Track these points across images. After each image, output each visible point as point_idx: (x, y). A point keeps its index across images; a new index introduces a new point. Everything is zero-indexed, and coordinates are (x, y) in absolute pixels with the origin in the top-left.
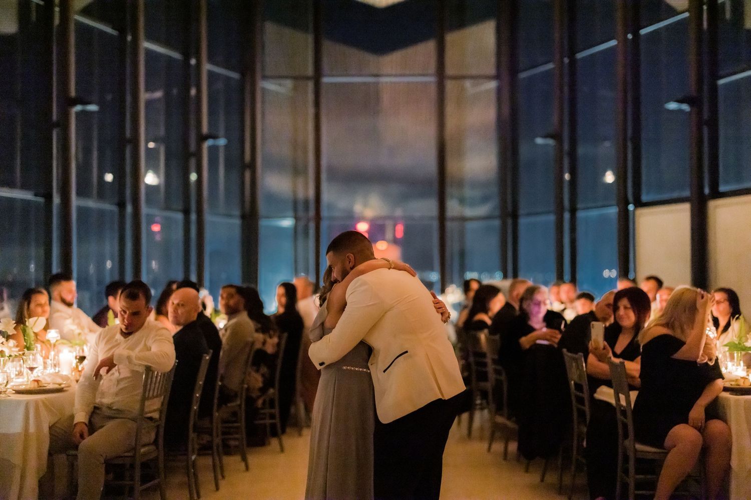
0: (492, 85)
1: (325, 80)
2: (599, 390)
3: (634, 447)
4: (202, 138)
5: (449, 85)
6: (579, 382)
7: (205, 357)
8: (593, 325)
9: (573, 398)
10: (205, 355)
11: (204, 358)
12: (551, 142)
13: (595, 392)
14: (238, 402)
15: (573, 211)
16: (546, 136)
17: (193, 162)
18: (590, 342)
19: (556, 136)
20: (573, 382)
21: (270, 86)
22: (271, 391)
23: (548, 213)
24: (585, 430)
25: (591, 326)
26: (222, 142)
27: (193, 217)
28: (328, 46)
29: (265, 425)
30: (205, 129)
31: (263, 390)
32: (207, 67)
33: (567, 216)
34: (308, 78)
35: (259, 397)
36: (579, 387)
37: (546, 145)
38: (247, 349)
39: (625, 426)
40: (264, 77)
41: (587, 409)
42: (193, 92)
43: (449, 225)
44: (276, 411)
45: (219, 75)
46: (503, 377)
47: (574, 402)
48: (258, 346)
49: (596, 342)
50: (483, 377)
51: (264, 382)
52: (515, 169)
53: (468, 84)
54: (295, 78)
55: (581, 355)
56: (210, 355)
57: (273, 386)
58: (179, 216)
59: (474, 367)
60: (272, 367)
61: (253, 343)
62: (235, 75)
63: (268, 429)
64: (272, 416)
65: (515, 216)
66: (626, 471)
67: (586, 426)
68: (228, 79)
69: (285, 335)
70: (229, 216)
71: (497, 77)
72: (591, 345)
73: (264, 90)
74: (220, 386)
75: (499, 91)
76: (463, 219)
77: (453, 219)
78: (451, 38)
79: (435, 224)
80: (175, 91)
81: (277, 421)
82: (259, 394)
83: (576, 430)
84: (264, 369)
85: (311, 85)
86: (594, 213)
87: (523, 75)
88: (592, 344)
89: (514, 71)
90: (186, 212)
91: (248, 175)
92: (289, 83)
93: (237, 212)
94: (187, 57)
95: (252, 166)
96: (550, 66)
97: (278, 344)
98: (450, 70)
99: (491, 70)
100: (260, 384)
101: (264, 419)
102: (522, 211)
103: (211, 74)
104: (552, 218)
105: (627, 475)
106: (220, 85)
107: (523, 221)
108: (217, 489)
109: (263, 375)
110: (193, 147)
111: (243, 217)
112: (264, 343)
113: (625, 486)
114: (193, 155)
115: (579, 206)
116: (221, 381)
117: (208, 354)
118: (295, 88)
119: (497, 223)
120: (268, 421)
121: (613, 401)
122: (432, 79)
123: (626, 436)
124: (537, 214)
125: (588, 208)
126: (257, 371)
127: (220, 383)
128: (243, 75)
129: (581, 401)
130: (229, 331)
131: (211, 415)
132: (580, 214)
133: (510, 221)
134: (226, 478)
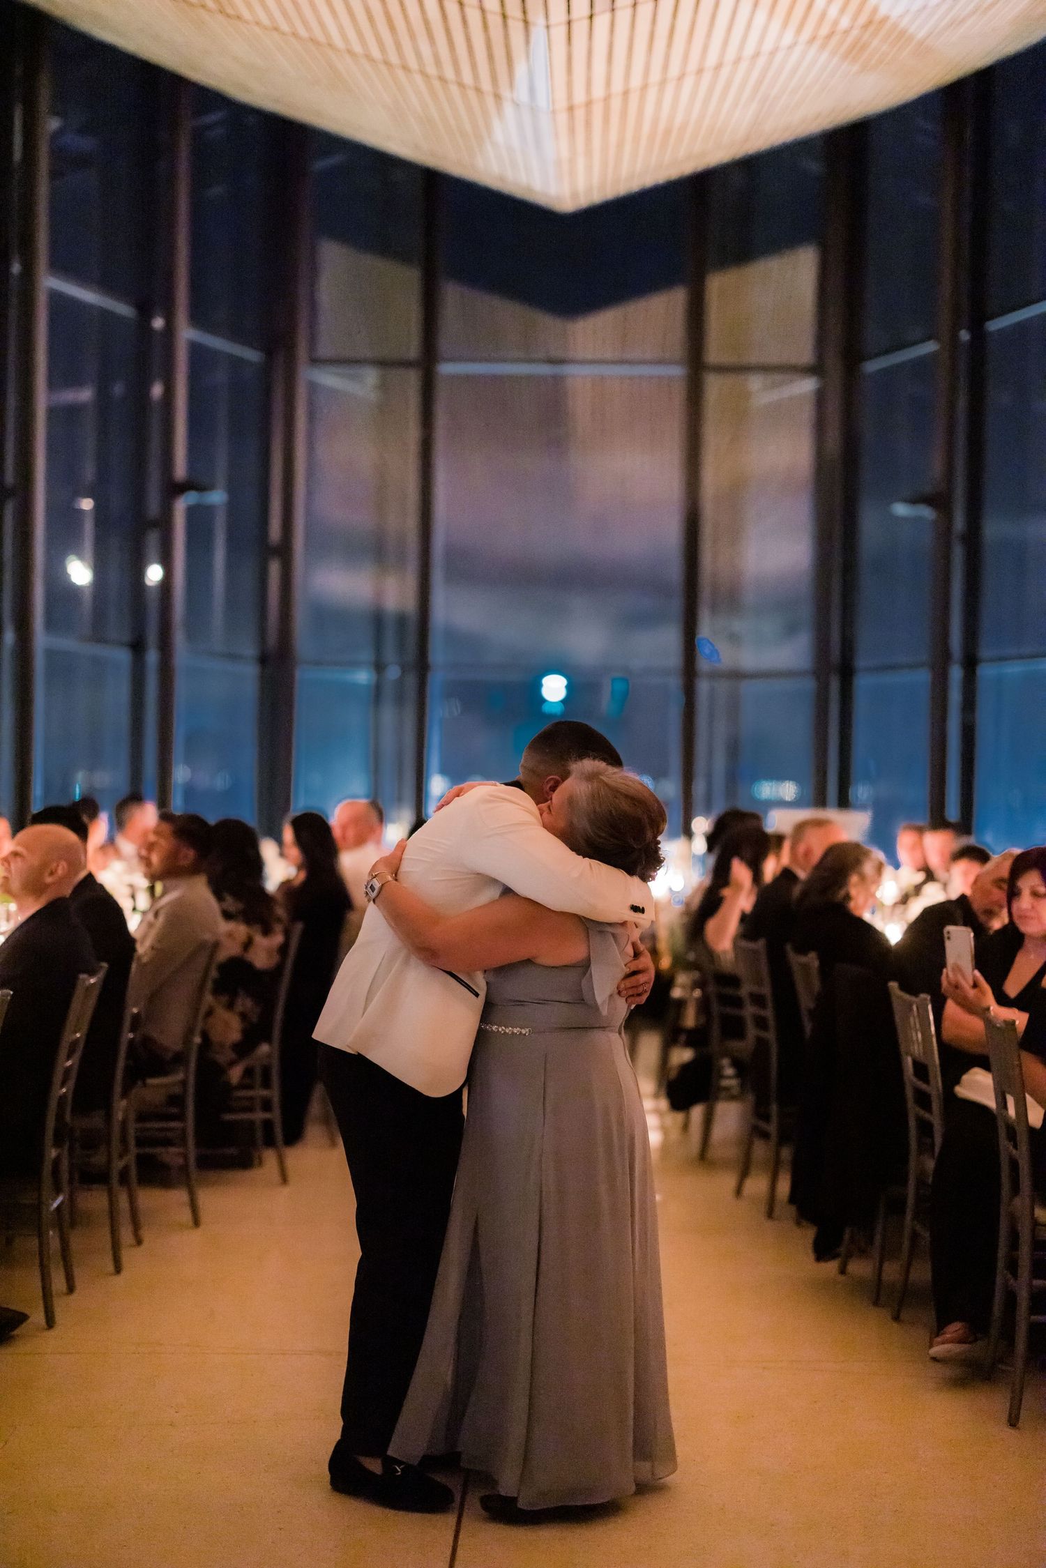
0: (808, 386)
1: (446, 369)
2: (965, 1077)
3: (1032, 1213)
4: (175, 489)
5: (714, 386)
6: (922, 1059)
7: (84, 980)
8: (948, 933)
9: (909, 1093)
10: (83, 976)
11: (79, 982)
12: (926, 512)
13: (957, 1081)
14: (180, 1076)
15: (971, 663)
16: (914, 501)
17: (153, 539)
18: (945, 970)
19: (939, 501)
20: (909, 1060)
21: (329, 379)
22: (264, 1048)
23: (912, 667)
24: (930, 1164)
25: (946, 935)
26: (217, 497)
27: (152, 657)
28: (453, 295)
29: (252, 1123)
30: (180, 470)
31: (244, 1048)
32: (186, 334)
33: (956, 674)
34: (406, 364)
35: (232, 1063)
36: (921, 1070)
37: (917, 520)
38: (202, 960)
39: (1014, 1165)
40: (315, 361)
41: (936, 1119)
42: (157, 390)
43: (703, 687)
44: (274, 1094)
45: (215, 353)
46: (771, 1036)
47: (911, 1103)
48: (230, 950)
49: (957, 969)
50: (734, 1028)
51: (245, 1032)
52: (849, 568)
53: (755, 383)
54: (383, 364)
55: (926, 999)
56: (101, 974)
57: (268, 1039)
58: (123, 656)
59: (716, 1008)
60: (265, 998)
61: (216, 946)
62: (251, 355)
63: (259, 1134)
64: (267, 1106)
65: (847, 673)
66: (1013, 1266)
67: (934, 1158)
68: (236, 362)
69: (299, 927)
70: (233, 657)
71: (815, 369)
72: (948, 974)
73: (313, 387)
74: (131, 1042)
75: (820, 399)
76: (737, 675)
77: (715, 675)
78: (717, 284)
79: (675, 683)
80: (118, 389)
81: (276, 1115)
82: (233, 1056)
83: (912, 1164)
84: (245, 1003)
85: (412, 379)
86: (1014, 669)
87: (872, 367)
88: (947, 976)
89: (852, 357)
90: (137, 647)
91: (274, 568)
92: (371, 376)
93: (250, 650)
94: (145, 311)
95: (284, 551)
96: (930, 347)
97: (283, 949)
98: (714, 353)
99: (804, 352)
100: (235, 1035)
101: (250, 1109)
102: (861, 662)
103: (196, 350)
104: (923, 677)
105: (1015, 1276)
106: (221, 376)
107: (863, 683)
108: (118, 1269)
109: (243, 1016)
110: (153, 507)
111: (263, 660)
112: (248, 944)
113: (1011, 1300)
114: (154, 524)
115: (984, 652)
116: (132, 1030)
117: (92, 973)
118: (383, 387)
119: (809, 685)
120: (259, 1116)
121: (991, 1103)
122: (678, 372)
123: (1016, 1189)
124: (893, 667)
125: (1002, 659)
126: (230, 1006)
127: (131, 1036)
128: (269, 353)
129: (923, 1100)
130: (161, 919)
131: (107, 1107)
132: (986, 672)
133: (835, 685)
134: (145, 1244)
